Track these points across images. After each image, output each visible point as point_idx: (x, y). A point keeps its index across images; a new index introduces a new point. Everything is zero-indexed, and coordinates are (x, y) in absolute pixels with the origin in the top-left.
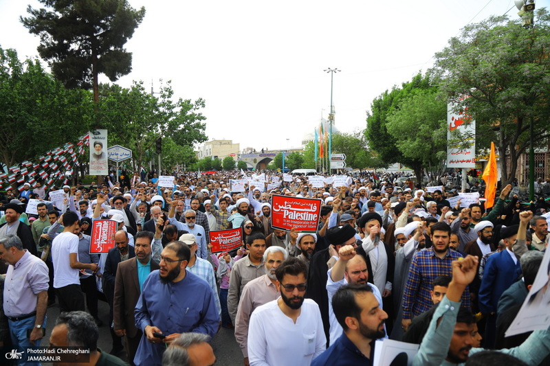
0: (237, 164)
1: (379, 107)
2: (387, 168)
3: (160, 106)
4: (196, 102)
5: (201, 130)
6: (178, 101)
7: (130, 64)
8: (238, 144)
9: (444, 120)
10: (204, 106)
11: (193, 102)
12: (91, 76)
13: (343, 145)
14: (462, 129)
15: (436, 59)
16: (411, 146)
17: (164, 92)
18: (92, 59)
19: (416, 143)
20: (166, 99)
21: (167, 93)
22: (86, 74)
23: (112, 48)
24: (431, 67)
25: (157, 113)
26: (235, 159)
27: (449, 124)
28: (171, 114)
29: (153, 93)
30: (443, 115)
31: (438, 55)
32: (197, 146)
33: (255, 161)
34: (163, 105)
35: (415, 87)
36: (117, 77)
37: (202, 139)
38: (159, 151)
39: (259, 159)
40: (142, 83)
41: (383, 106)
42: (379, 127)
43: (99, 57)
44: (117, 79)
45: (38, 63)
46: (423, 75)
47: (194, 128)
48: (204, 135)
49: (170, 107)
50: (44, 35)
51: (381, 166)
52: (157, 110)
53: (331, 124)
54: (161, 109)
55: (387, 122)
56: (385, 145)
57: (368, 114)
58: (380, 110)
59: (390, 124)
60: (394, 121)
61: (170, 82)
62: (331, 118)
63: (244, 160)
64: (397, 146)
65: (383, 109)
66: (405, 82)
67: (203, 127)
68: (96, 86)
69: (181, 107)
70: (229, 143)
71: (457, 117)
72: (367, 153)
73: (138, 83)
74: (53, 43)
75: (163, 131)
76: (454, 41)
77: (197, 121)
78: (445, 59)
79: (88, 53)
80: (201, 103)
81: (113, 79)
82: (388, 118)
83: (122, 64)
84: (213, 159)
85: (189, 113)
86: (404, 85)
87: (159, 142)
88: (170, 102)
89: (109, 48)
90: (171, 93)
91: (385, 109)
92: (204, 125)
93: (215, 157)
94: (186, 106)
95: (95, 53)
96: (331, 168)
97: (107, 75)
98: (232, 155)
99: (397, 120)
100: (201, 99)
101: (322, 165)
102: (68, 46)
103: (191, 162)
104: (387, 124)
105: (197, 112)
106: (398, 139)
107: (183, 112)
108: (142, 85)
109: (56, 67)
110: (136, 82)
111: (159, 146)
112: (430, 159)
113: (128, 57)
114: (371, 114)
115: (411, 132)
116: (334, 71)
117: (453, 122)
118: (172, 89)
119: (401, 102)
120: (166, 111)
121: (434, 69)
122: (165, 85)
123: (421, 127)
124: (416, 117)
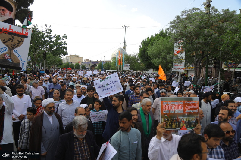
0: (81, 66)
1: (145, 44)
2: (147, 71)
3: (45, 37)
4: (63, 37)
5: (65, 50)
6: (54, 35)
8: (82, 57)
9: (172, 51)
11: (61, 36)
13: (129, 59)
14: (180, 55)
15: (170, 24)
16: (158, 61)
17: (48, 31)
19: (160, 60)
20: (49, 34)
21: (49, 32)
23: (23, 8)
25: (44, 40)
26: (80, 64)
27: (174, 53)
28: (51, 41)
29: (42, 31)
30: (172, 49)
31: (171, 23)
32: (63, 57)
33: (89, 65)
34: (47, 37)
35: (161, 36)
37: (65, 53)
38: (44, 58)
39: (91, 65)
40: (37, 26)
41: (146, 44)
42: (145, 53)
43: (16, 11)
46: (164, 31)
47: (62, 48)
48: (66, 52)
49: (51, 38)
51: (145, 70)
52: (44, 39)
53: (124, 50)
54: (46, 39)
55: (148, 51)
56: (147, 61)
57: (140, 47)
58: (145, 45)
59: (149, 51)
60: (151, 50)
61: (50, 26)
62: (124, 47)
63: (84, 65)
64: (152, 61)
65: (146, 45)
66: (157, 34)
67: (66, 48)
69: (56, 38)
70: (78, 56)
71: (178, 50)
72: (139, 64)
73: (35, 26)
75: (47, 49)
76: (178, 17)
77: (63, 45)
78: (174, 25)
80: (65, 37)
82: (148, 49)
84: (70, 64)
85: (59, 41)
86: (156, 35)
87: (45, 54)
88: (51, 36)
89: (21, 8)
90: (51, 31)
91: (148, 45)
92: (66, 47)
93: (71, 63)
94: (58, 38)
96: (123, 70)
97: (20, 21)
98: (79, 62)
99: (152, 50)
100: (65, 35)
101: (119, 68)
103: (60, 64)
104: (148, 52)
105: (63, 41)
106: (152, 58)
107: (56, 41)
108: (37, 27)
110: (34, 25)
111: (45, 56)
112: (166, 67)
114: (141, 47)
115: (158, 55)
116: (127, 27)
117: (176, 52)
118: (52, 30)
119: (154, 42)
120: (49, 40)
121: (169, 28)
122: (48, 27)
123: (162, 54)
124: (160, 49)
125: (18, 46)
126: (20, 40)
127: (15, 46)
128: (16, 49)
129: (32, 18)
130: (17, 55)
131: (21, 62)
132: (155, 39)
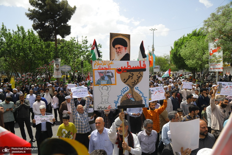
2: (178, 71)
3: (82, 48)
6: (90, 45)
7: (70, 31)
9: (207, 50)
10: (101, 47)
12: (54, 36)
14: (217, 54)
15: (205, 23)
16: (193, 62)
17: (84, 42)
18: (54, 29)
19: (195, 61)
20: (85, 45)
21: (85, 42)
22: (52, 35)
23: (62, 24)
24: (202, 27)
25: (81, 50)
27: (209, 52)
28: (87, 51)
29: (78, 42)
30: (207, 48)
31: (206, 22)
34: (84, 47)
35: (194, 35)
36: (65, 36)
38: (82, 67)
40: (75, 38)
41: (178, 45)
42: (177, 54)
43: (57, 28)
44: (65, 37)
45: (32, 32)
49: (87, 48)
50: (35, 20)
51: (175, 70)
52: (81, 49)
56: (179, 62)
57: (172, 48)
60: (183, 52)
61: (86, 37)
62: (153, 50)
64: (186, 62)
68: (56, 40)
71: (213, 49)
72: (169, 65)
73: (73, 38)
74: (38, 23)
76: (213, 15)
78: (208, 23)
79: (53, 26)
81: (63, 37)
82: (181, 50)
83: (67, 31)
86: (188, 35)
87: (82, 63)
88: (87, 46)
89: (61, 24)
90: (87, 42)
95: (55, 26)
96: (154, 71)
97: (60, 35)
99: (186, 51)
100: (100, 44)
102: (44, 24)
104: (180, 53)
106: (186, 59)
108: (75, 39)
109: (39, 33)
110: (72, 38)
111: (82, 65)
113: (69, 28)
115: (192, 55)
116: (155, 30)
117: (211, 51)
118: (87, 40)
119: (186, 43)
120: (85, 50)
121: (203, 28)
122: (84, 39)
123: (196, 54)
124: (194, 49)
125: (138, 82)
126: (139, 75)
127: (135, 83)
128: (136, 86)
129: (71, 32)
130: (138, 92)
131: (143, 98)
132: (188, 40)
